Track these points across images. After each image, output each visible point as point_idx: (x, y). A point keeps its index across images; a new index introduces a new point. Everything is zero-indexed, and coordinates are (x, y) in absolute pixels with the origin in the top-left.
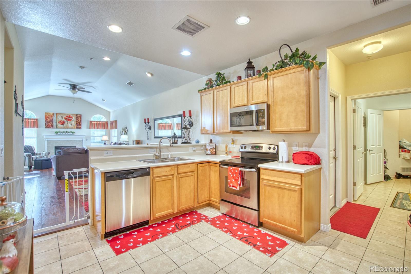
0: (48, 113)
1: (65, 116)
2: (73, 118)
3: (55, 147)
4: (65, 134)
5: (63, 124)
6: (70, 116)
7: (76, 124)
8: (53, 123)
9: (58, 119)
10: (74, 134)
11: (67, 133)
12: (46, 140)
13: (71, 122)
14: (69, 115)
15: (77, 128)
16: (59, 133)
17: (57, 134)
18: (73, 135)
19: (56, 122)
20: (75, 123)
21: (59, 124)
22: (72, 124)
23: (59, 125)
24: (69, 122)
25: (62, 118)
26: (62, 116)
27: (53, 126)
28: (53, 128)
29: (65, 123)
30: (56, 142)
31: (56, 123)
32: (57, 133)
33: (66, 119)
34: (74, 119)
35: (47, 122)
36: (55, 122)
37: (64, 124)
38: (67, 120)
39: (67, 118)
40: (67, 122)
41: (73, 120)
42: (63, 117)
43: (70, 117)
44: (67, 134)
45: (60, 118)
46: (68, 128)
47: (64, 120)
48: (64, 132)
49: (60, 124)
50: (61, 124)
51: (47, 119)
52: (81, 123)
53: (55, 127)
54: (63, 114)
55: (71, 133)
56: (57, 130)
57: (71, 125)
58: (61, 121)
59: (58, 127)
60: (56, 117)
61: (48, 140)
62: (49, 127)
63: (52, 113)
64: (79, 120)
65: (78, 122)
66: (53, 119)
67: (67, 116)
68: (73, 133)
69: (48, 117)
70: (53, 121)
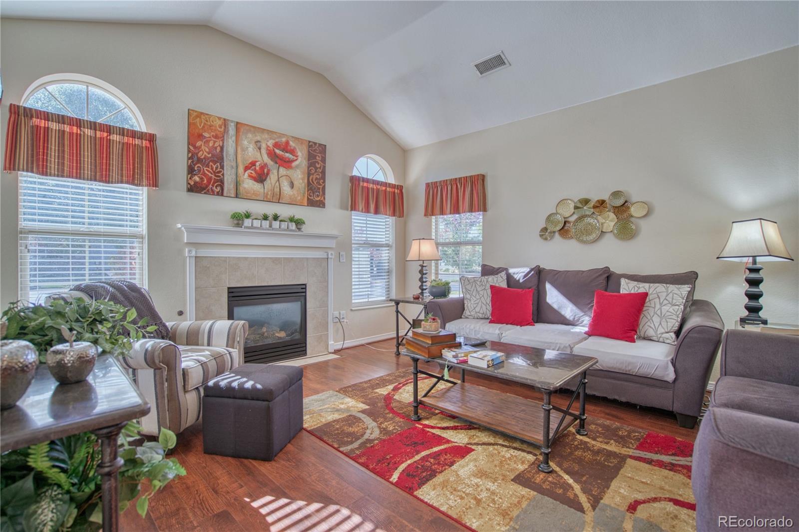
0: (202, 113)
1: (271, 143)
2: (299, 154)
3: (229, 288)
4: (271, 226)
5: (261, 177)
6: (287, 143)
7: (309, 183)
8: (222, 167)
9: (243, 150)
10: (304, 227)
11: (276, 224)
12: (193, 254)
13: (290, 172)
14: (284, 140)
15: (311, 203)
16: (247, 223)
17: (238, 225)
18: (299, 233)
19: (234, 164)
20: (306, 181)
21: (246, 174)
22: (296, 183)
23: (249, 184)
24: (282, 171)
25: (260, 149)
26: (258, 138)
27: (222, 182)
28: (222, 195)
29: (268, 174)
30: (234, 264)
31: (234, 171)
32: (238, 219)
33: (272, 155)
34: (301, 160)
35: (199, 160)
36: (232, 167)
37: (265, 180)
38: (276, 163)
39: (278, 151)
40: (275, 172)
41: (297, 167)
42: (264, 146)
43: (287, 152)
44: (276, 230)
45: (251, 153)
46: (277, 198)
47: (266, 159)
48: (265, 218)
49: (250, 176)
50: (255, 179)
51: (199, 144)
52: (324, 182)
53: (229, 190)
54: (263, 131)
55: (293, 226)
56: (241, 206)
57: (292, 185)
58: (253, 164)
59: (241, 190)
60: (234, 138)
61: (204, 252)
62: (207, 186)
63: (220, 118)
64: (318, 166)
65: (314, 177)
66: (222, 148)
67: (276, 145)
68: (299, 223)
69: (200, 137)
70: (222, 159)
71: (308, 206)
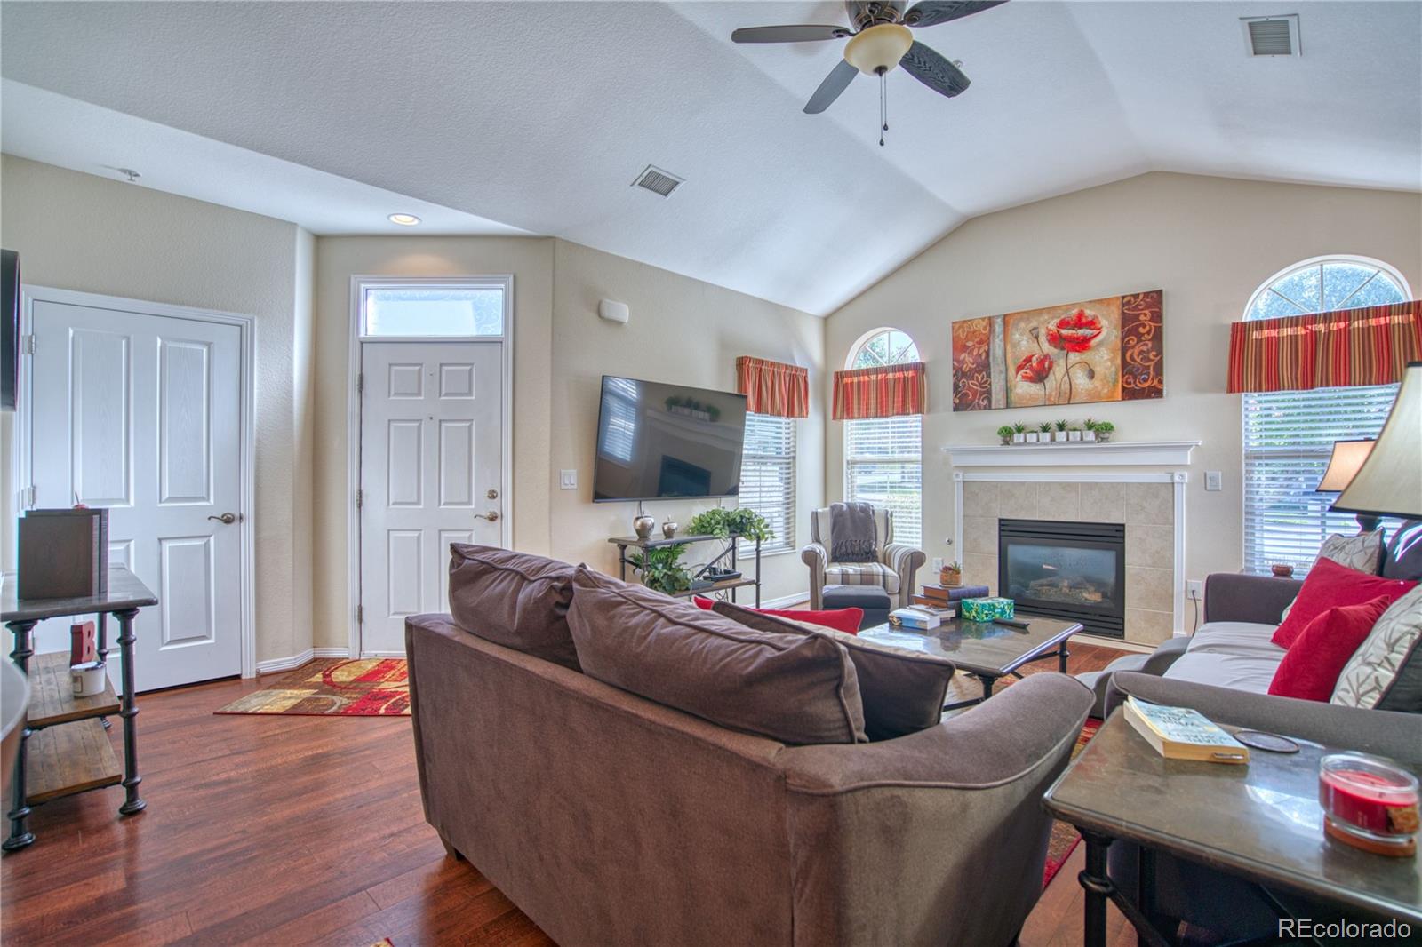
0: (965, 322)
1: (1052, 325)
2: (1104, 323)
3: (1000, 520)
4: (1053, 439)
5: (1040, 373)
6: (1081, 315)
7: (1124, 363)
8: (989, 376)
9: (1014, 346)
10: (1112, 436)
11: (1061, 436)
12: (960, 479)
13: (1086, 356)
14: (1075, 312)
15: (1130, 394)
16: (1018, 438)
17: (1006, 443)
18: (1103, 445)
19: (1003, 368)
20: (1119, 361)
21: (1019, 376)
22: (1098, 370)
23: (1023, 388)
24: (1074, 357)
25: (1037, 337)
26: (1034, 324)
27: (989, 392)
28: (990, 408)
29: (1050, 367)
30: (1006, 490)
31: (1003, 376)
32: (1007, 434)
33: (1055, 339)
34: (1109, 330)
35: (964, 375)
36: (1001, 372)
37: (1047, 376)
38: (1063, 349)
39: (1064, 332)
40: (1062, 362)
41: (1100, 344)
42: (1043, 331)
43: (1080, 328)
44: (1061, 443)
45: (1024, 345)
46: (1068, 398)
47: (1047, 348)
48: (1045, 429)
49: (1025, 378)
50: (1031, 380)
51: (962, 356)
52: (1160, 352)
53: (998, 401)
54: (1039, 312)
55: (1090, 435)
56: (1011, 418)
57: (1091, 375)
58: (1029, 360)
59: (1013, 397)
60: (1001, 336)
61: (973, 476)
62: (973, 401)
63: (983, 319)
64: (1142, 330)
65: (1136, 351)
66: (988, 353)
67: (1063, 324)
68: (1102, 431)
69: (964, 348)
70: (989, 365)
71: (1123, 399)
